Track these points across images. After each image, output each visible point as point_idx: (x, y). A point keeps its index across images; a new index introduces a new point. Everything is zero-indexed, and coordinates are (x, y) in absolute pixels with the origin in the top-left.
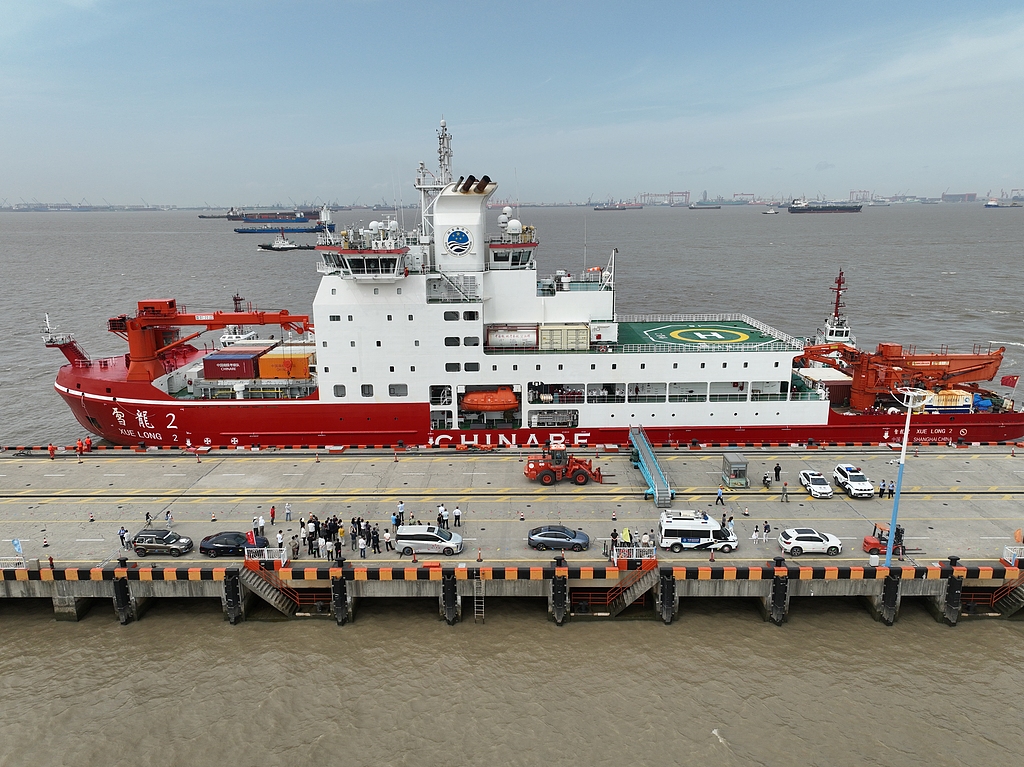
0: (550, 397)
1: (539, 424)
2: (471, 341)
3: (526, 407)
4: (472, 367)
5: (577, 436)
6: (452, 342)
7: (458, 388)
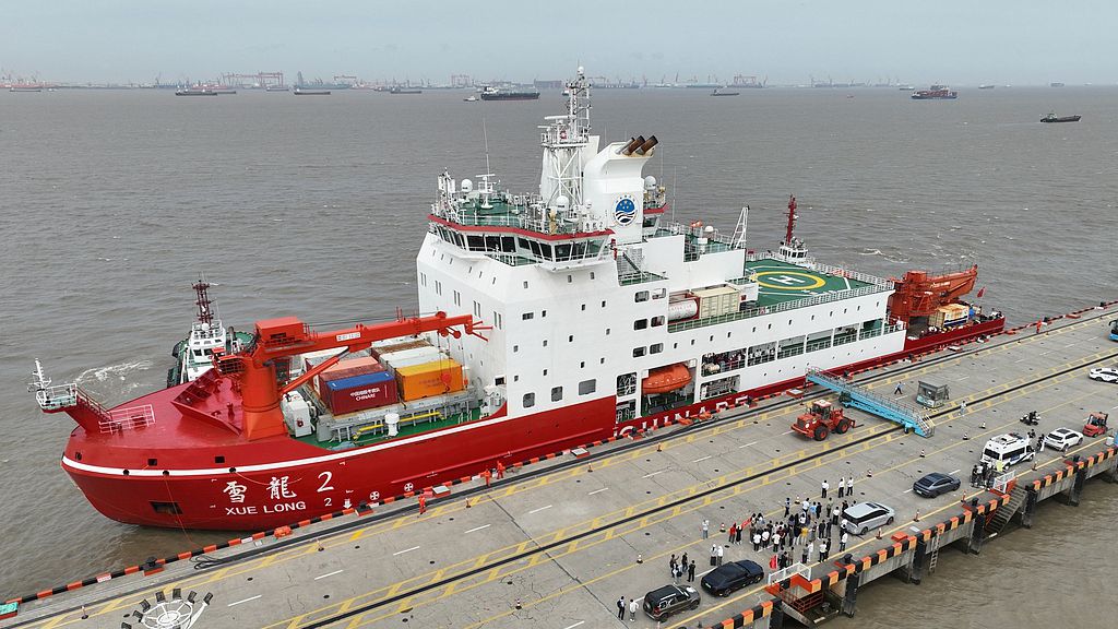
0: (717, 367)
1: (708, 395)
2: (657, 321)
3: (700, 379)
4: (655, 349)
5: (737, 400)
6: (640, 325)
7: (642, 374)
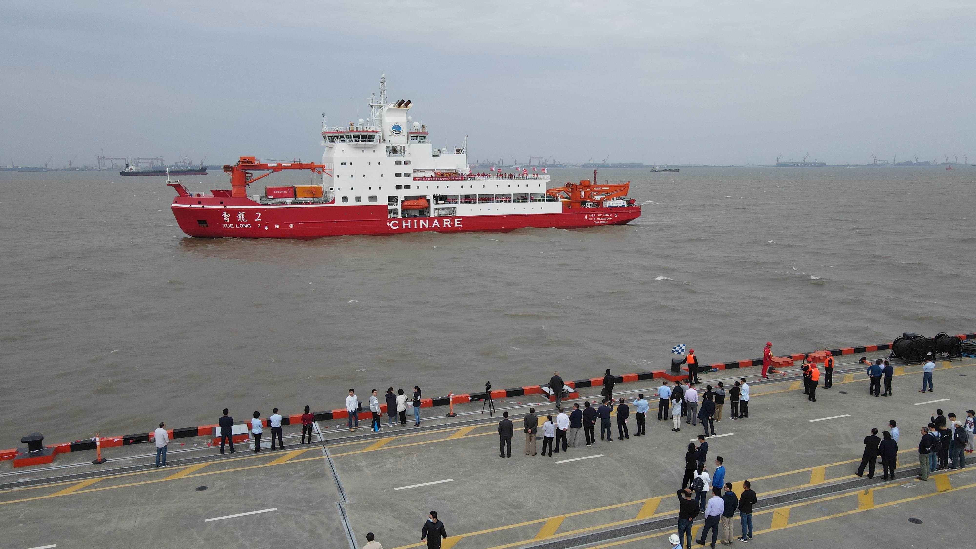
0: (443, 202)
1: (438, 215)
2: (407, 175)
3: (433, 206)
4: (407, 187)
5: (456, 220)
6: (398, 175)
7: (401, 198)
